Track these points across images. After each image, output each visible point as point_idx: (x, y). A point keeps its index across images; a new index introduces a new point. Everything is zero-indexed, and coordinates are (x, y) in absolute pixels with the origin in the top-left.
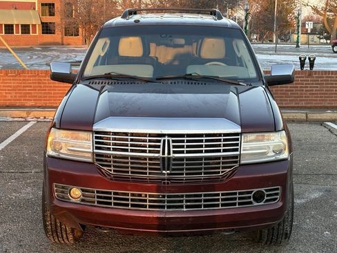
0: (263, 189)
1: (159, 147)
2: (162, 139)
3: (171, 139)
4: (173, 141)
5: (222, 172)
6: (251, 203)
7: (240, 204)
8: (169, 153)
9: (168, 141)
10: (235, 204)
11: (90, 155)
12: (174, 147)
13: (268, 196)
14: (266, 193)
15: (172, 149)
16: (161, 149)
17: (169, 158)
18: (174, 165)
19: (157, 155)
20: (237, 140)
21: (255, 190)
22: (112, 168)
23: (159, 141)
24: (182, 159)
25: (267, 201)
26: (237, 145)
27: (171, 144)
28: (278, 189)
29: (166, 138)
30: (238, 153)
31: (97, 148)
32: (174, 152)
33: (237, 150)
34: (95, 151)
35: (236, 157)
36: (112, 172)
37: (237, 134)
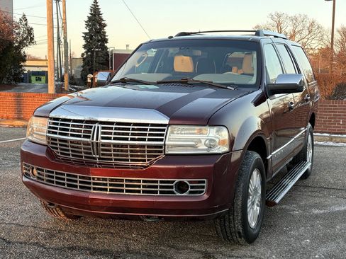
0: (185, 181)
2: (93, 125)
3: (100, 126)
4: (103, 128)
5: (148, 160)
6: (173, 192)
7: (161, 192)
8: (97, 139)
9: (98, 127)
10: (156, 192)
11: (45, 138)
12: (103, 133)
13: (192, 187)
14: (190, 185)
15: (100, 135)
16: (91, 135)
18: (103, 150)
20: (164, 130)
21: (177, 180)
22: (59, 150)
24: (109, 145)
25: (191, 192)
26: (162, 135)
27: (100, 130)
28: (204, 182)
29: (97, 125)
30: (163, 143)
31: (49, 132)
32: (103, 138)
33: (162, 140)
34: (48, 135)
35: (161, 147)
36: (59, 154)
37: (165, 125)
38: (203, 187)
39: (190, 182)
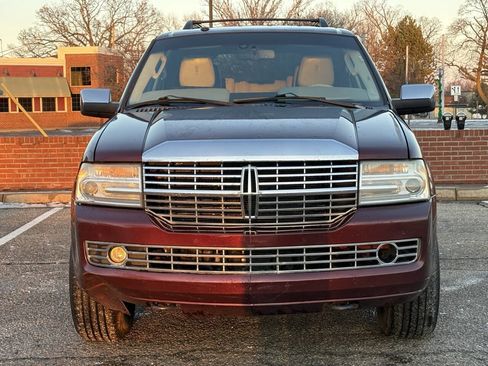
0: (393, 243)
1: (238, 180)
2: (243, 169)
3: (255, 169)
4: (260, 172)
5: (333, 217)
6: (376, 262)
7: (359, 263)
8: (254, 190)
9: (253, 172)
10: (352, 264)
11: (138, 197)
12: (261, 180)
13: (401, 252)
14: (398, 248)
15: (258, 184)
16: (242, 184)
17: (254, 197)
18: (261, 207)
19: (235, 192)
20: (354, 170)
21: (382, 243)
22: (171, 215)
23: (239, 172)
24: (272, 198)
25: (400, 260)
26: (354, 177)
27: (257, 176)
28: (414, 243)
29: (249, 168)
30: (356, 189)
31: (148, 186)
32: (261, 188)
33: (353, 184)
34: (146, 190)
35: (352, 195)
36: (171, 222)
37: (353, 162)
38: (414, 250)
39: (399, 244)
